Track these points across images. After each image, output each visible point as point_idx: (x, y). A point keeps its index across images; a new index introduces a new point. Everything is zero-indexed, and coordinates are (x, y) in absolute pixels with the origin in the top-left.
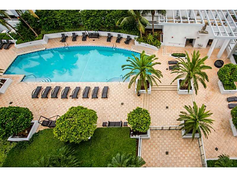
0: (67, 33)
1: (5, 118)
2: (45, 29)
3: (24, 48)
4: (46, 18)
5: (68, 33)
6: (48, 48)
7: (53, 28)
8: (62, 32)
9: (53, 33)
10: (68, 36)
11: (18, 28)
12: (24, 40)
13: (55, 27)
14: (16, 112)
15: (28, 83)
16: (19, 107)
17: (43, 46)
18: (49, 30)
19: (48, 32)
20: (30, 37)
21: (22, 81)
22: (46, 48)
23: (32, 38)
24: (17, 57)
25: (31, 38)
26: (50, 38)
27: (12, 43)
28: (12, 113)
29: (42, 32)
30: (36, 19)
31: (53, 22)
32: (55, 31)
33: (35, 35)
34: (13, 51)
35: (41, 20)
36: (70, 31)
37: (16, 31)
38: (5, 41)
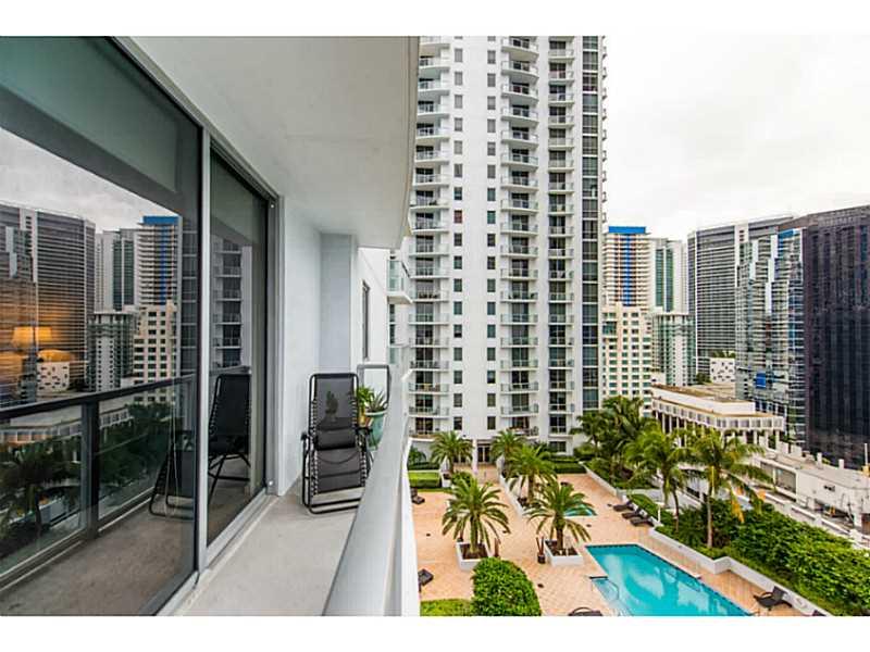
0: (797, 596)
1: (508, 586)
2: (738, 547)
3: (660, 544)
4: (761, 531)
5: (798, 600)
6: (708, 582)
7: (763, 559)
8: (783, 584)
9: (753, 568)
10: (795, 606)
11: (687, 512)
12: (674, 535)
13: (768, 560)
14: (524, 598)
15: (596, 590)
16: (536, 598)
17: (700, 569)
18: (745, 555)
19: (743, 559)
20: (691, 537)
21: (591, 578)
22: (700, 578)
23: (694, 543)
24: (632, 545)
25: (690, 540)
26: (735, 571)
27: (651, 524)
28: (520, 591)
29: (726, 549)
30: (736, 520)
31: (775, 549)
32: (761, 569)
33: (706, 542)
34: (637, 533)
35: (744, 527)
36: (810, 600)
37: (678, 514)
38: (646, 514)
